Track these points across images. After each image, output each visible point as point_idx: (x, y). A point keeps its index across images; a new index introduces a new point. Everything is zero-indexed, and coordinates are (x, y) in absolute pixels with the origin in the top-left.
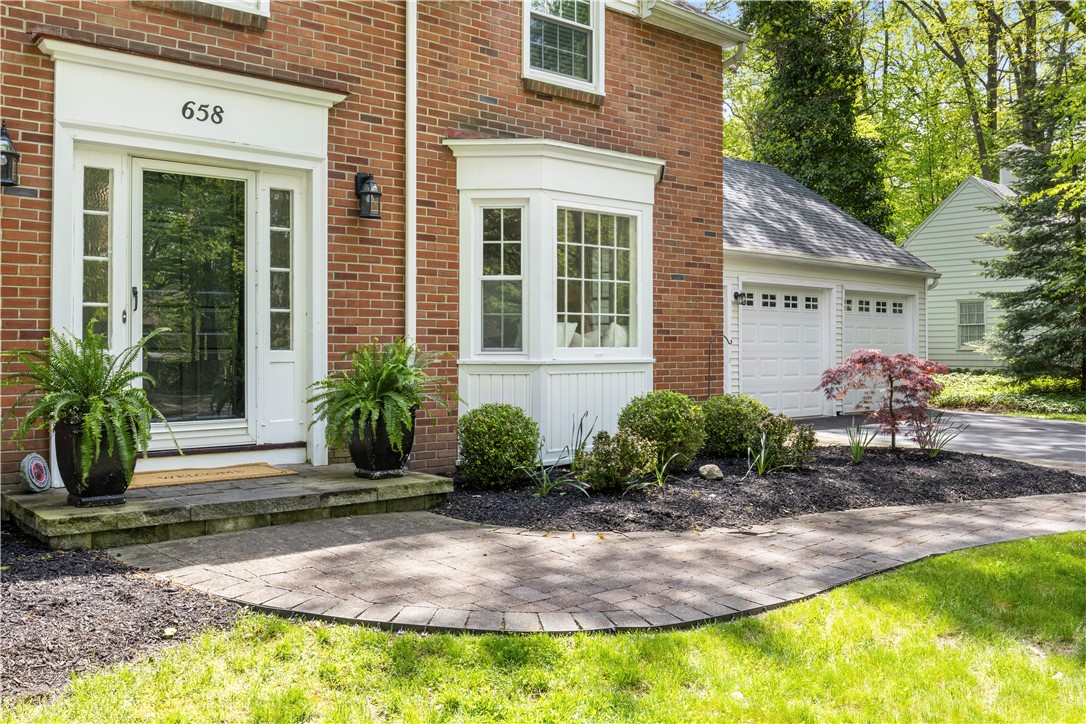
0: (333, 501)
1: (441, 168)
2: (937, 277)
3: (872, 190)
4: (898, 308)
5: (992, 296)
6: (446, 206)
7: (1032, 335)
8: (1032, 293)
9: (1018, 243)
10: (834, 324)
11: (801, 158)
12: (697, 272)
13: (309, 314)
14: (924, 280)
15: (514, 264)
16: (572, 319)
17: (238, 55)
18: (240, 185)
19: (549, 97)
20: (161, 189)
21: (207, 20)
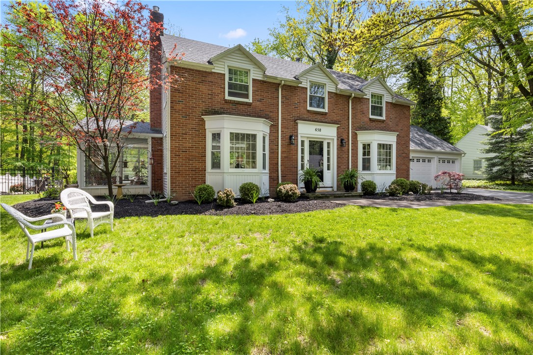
0: (345, 195)
1: (355, 136)
2: (465, 154)
3: (447, 131)
4: (453, 162)
5: (483, 158)
6: (356, 144)
7: (495, 169)
8: (495, 158)
9: (491, 144)
10: (435, 166)
11: (426, 123)
12: (404, 155)
13: (333, 164)
14: (461, 154)
15: (369, 154)
16: (380, 165)
17: (323, 119)
18: (323, 142)
20: (312, 143)
21: (318, 114)
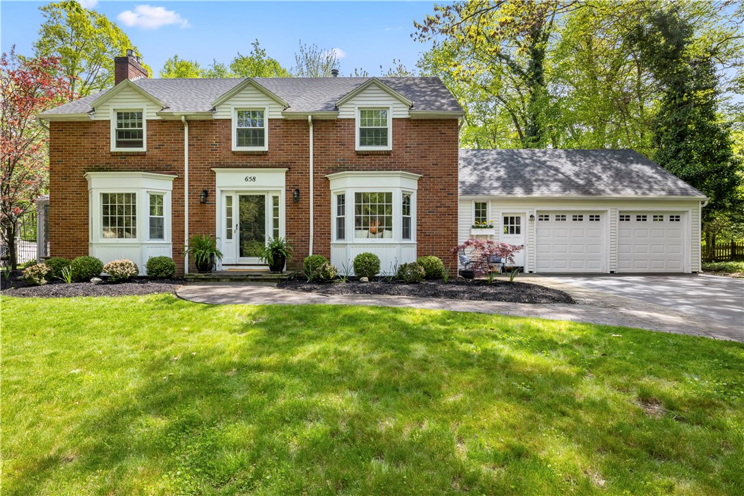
1: (324, 184)
4: (675, 218)
6: (326, 196)
12: (443, 209)
17: (261, 162)
18: (263, 196)
19: (368, 155)
20: (244, 199)
